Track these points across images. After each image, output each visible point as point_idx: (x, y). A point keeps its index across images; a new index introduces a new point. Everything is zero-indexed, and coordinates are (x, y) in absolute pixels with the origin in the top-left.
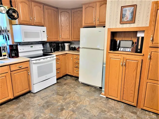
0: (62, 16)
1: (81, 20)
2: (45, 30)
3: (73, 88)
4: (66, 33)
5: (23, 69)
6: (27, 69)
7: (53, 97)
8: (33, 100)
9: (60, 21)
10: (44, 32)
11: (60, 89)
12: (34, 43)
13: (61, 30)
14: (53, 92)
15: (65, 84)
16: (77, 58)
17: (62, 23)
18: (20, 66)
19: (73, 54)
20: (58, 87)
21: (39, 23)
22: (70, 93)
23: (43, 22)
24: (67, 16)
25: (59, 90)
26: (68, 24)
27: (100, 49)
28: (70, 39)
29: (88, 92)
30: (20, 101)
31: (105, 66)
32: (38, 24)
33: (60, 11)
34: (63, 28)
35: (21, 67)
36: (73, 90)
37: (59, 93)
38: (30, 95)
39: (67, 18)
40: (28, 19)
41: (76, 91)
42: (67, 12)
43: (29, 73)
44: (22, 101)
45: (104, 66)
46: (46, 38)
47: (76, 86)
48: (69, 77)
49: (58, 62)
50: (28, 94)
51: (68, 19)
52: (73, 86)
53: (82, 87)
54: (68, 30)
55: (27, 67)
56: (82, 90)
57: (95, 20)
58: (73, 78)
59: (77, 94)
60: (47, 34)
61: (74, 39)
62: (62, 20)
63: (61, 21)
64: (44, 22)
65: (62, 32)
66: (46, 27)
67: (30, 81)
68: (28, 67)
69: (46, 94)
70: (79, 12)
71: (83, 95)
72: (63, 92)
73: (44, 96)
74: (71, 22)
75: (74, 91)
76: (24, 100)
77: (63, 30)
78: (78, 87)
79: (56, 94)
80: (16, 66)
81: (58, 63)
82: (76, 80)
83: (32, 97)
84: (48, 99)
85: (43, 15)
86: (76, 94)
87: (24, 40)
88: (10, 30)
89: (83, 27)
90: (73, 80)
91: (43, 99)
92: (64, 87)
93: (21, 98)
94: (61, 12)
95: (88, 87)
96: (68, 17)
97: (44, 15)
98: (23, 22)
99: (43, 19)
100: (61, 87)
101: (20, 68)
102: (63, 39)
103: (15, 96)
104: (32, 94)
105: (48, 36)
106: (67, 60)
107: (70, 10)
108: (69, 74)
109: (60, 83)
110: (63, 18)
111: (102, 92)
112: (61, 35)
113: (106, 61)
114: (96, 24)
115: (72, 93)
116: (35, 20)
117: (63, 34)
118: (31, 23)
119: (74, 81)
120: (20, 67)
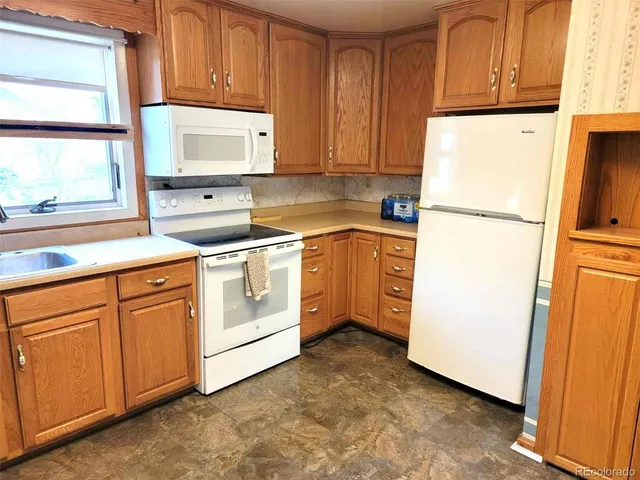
0: (340, 67)
1: (425, 84)
2: (269, 128)
3: (378, 392)
4: (356, 139)
5: (172, 292)
6: (188, 293)
7: (287, 425)
8: (202, 429)
9: (332, 91)
10: (264, 134)
11: (318, 391)
12: (221, 183)
13: (336, 125)
14: (288, 401)
15: (340, 368)
16: (397, 254)
17: (341, 98)
18: (158, 281)
19: (382, 235)
20: (312, 377)
21: (245, 96)
22: (361, 414)
23: (261, 95)
24: (366, 65)
25: (313, 396)
26: (365, 103)
27: (521, 220)
28: (368, 165)
29: (448, 419)
30: (150, 432)
31: (547, 303)
32: (240, 101)
33: (334, 46)
34: (344, 117)
35: (161, 284)
36: (375, 401)
37: (313, 410)
38: (193, 404)
39: (365, 75)
40: (201, 84)
41: (391, 408)
42: (364, 49)
43: (192, 311)
44: (156, 430)
45: (543, 302)
46: (272, 162)
47: (391, 384)
48: (360, 335)
49: (314, 264)
50: (185, 399)
51: (369, 83)
52: (377, 380)
53: (420, 392)
54: (363, 129)
55: (185, 283)
56: (418, 409)
57: (499, 80)
58: (378, 340)
59: (396, 425)
60: (275, 145)
61: (388, 165)
62: (341, 85)
63: (336, 88)
64: (265, 96)
65: (339, 136)
66: (271, 116)
67: (193, 344)
68: (189, 282)
69: (255, 406)
70: (418, 46)
71: (425, 435)
72: (331, 409)
73: (248, 417)
74: (381, 93)
75: (383, 409)
76: (166, 428)
77: (342, 127)
78: (399, 387)
79: (301, 411)
80: (141, 278)
81: (316, 272)
82: (389, 353)
83: (199, 413)
84: (266, 436)
85: (264, 62)
86: (390, 426)
87: (180, 171)
88: (132, 128)
89: (435, 110)
90: (378, 350)
91: (245, 431)
92: (336, 381)
93: (154, 415)
94: (339, 51)
95: (447, 396)
96: (368, 70)
97: (268, 65)
98: (181, 94)
99: (261, 81)
100: (323, 380)
101: (159, 289)
102: (340, 165)
103: (130, 404)
104: (201, 403)
105: (279, 155)
106: (355, 257)
107: (379, 42)
108: (360, 319)
109: (320, 358)
110: (345, 79)
111: (525, 434)
112: (334, 151)
113: (553, 283)
114: (502, 99)
115: (371, 417)
116: (228, 85)
117: (340, 146)
118: (212, 98)
119: (381, 358)
120: (157, 285)
